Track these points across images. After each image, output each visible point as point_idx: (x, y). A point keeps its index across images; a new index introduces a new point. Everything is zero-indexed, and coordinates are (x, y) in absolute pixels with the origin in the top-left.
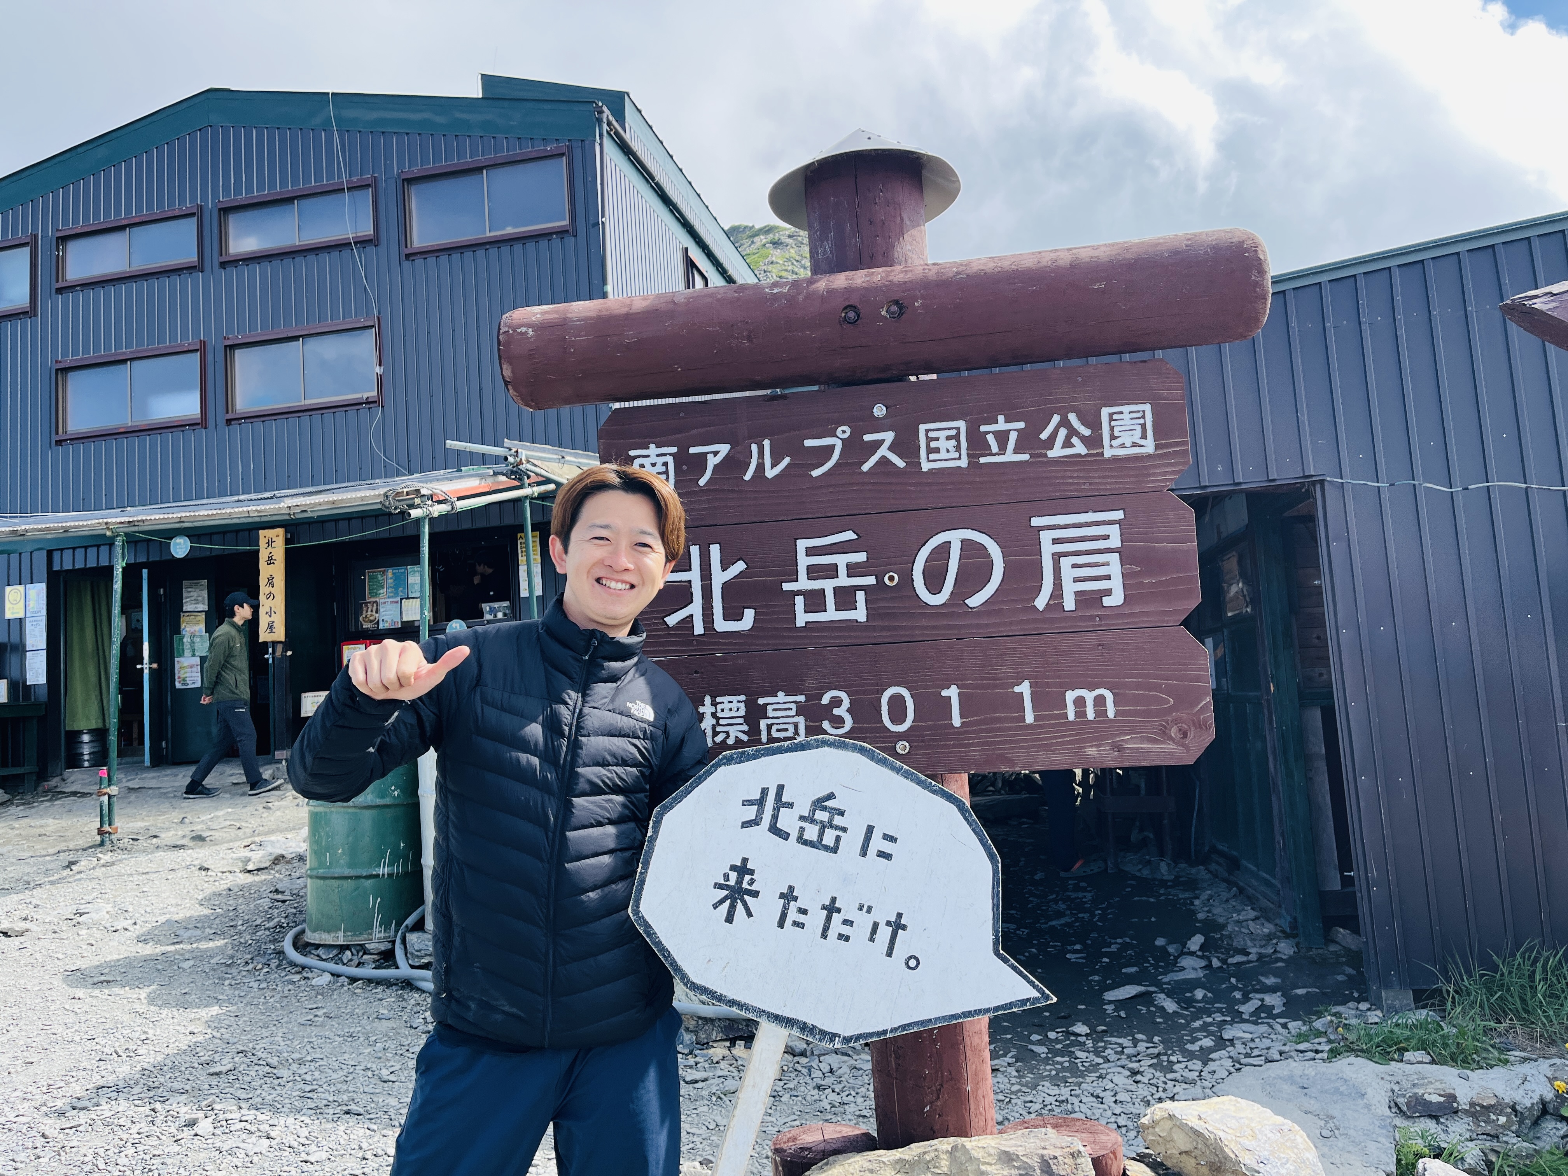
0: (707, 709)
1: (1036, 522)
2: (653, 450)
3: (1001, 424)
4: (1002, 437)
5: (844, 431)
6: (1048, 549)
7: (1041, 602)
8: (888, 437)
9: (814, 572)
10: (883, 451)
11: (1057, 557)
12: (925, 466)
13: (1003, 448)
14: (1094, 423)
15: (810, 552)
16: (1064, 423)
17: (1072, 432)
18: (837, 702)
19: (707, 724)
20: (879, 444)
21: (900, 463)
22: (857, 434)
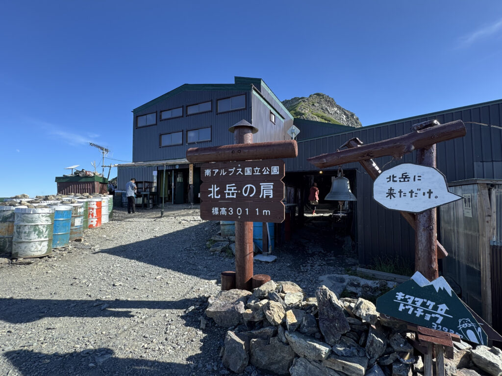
0: (213, 209)
1: (261, 184)
2: (208, 170)
3: (257, 168)
4: (257, 170)
5: (234, 168)
6: (262, 188)
7: (260, 197)
8: (240, 169)
9: (229, 190)
10: (240, 172)
11: (263, 190)
12: (246, 174)
13: (257, 173)
14: (270, 169)
15: (229, 187)
16: (266, 169)
17: (267, 170)
18: (231, 210)
19: (213, 212)
20: (239, 171)
21: (242, 174)
22: (236, 169)
